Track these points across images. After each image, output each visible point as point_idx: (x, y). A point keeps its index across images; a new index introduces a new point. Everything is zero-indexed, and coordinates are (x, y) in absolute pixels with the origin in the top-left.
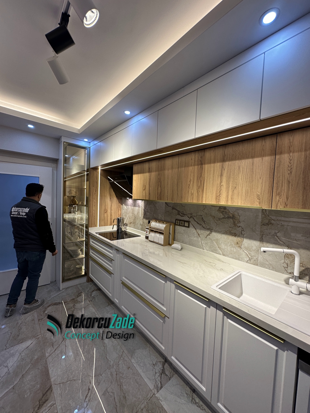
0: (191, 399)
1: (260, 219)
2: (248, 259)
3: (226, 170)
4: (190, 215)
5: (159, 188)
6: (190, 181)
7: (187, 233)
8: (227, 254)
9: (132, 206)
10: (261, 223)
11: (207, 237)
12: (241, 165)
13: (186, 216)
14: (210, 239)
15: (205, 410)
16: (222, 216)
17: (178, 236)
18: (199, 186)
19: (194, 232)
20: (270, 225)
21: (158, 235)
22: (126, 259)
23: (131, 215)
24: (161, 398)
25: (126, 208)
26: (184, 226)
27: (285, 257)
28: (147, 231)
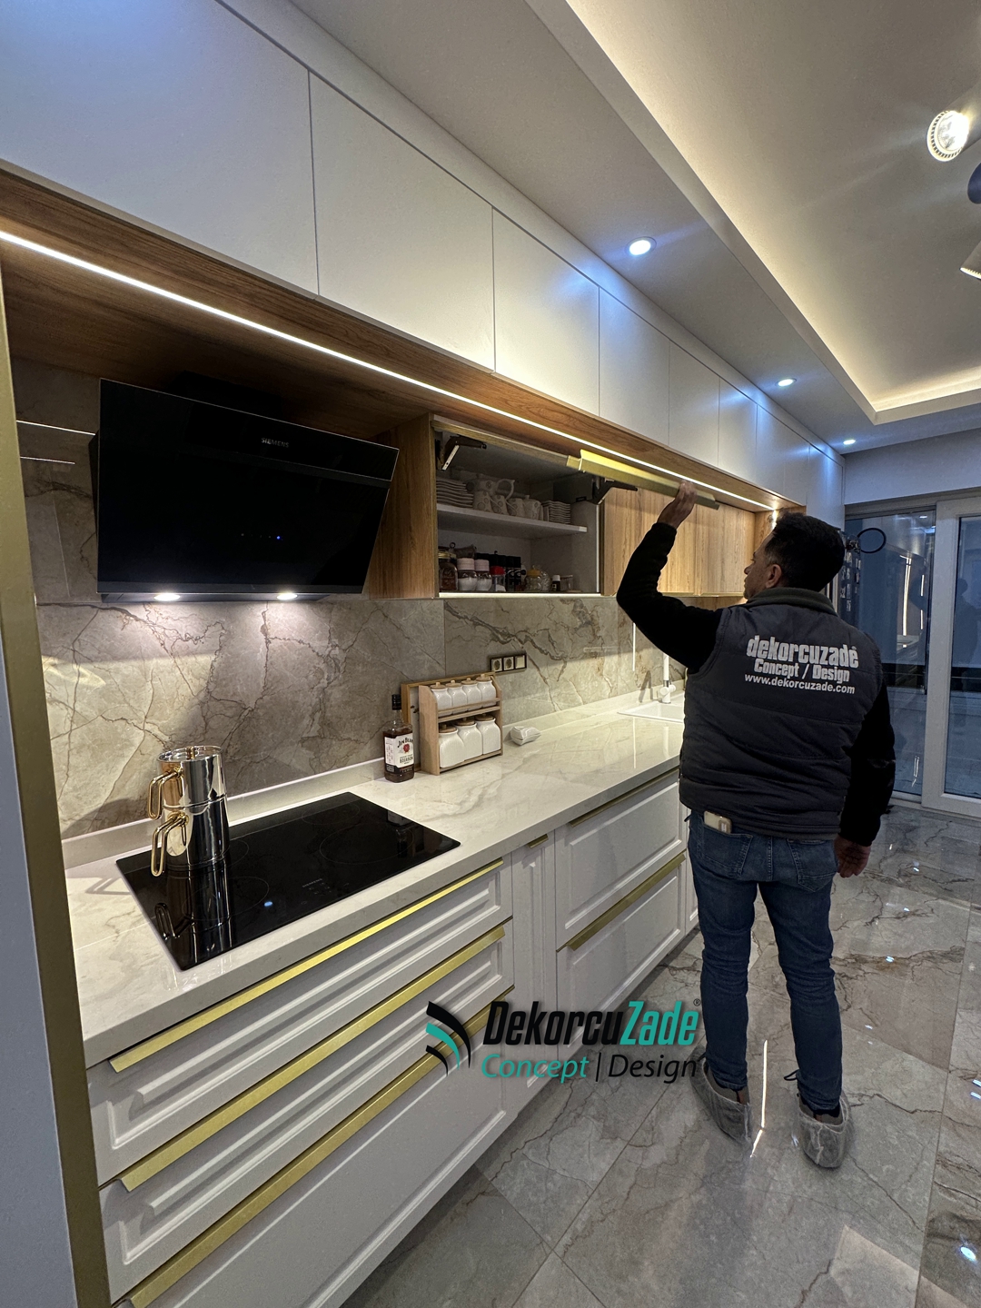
2: (610, 691)
4: (524, 634)
7: (520, 687)
8: (589, 697)
10: (618, 623)
11: (558, 678)
13: (515, 639)
14: (565, 680)
19: (535, 676)
26: (514, 670)
28: (408, 745)
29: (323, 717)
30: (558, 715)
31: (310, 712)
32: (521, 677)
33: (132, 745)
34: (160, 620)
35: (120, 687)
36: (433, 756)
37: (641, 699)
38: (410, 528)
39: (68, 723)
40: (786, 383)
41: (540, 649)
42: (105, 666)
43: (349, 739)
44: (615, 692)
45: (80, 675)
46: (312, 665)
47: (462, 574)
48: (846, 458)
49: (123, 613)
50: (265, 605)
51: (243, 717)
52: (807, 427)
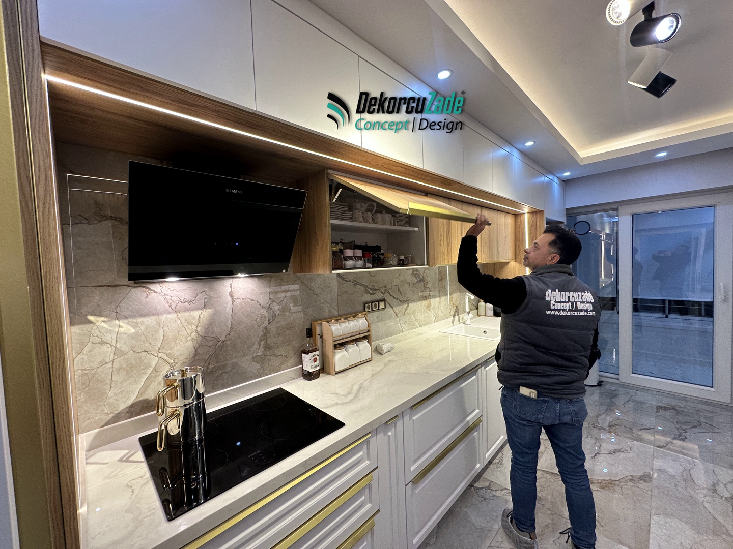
4: (384, 288)
7: (382, 320)
8: (422, 323)
10: (438, 279)
13: (379, 292)
14: (408, 314)
16: (416, 281)
19: (391, 312)
26: (378, 310)
28: (316, 358)
29: (266, 343)
30: (405, 334)
31: (258, 341)
32: (382, 313)
33: (151, 366)
34: (169, 291)
35: (144, 332)
36: (331, 364)
37: (453, 322)
38: (316, 233)
39: (112, 355)
40: (530, 144)
41: (393, 297)
42: (135, 321)
43: (281, 355)
44: (438, 319)
45: (119, 326)
46: (259, 313)
47: (346, 259)
48: (565, 182)
49: (146, 289)
50: (232, 279)
51: (217, 346)
52: (543, 167)
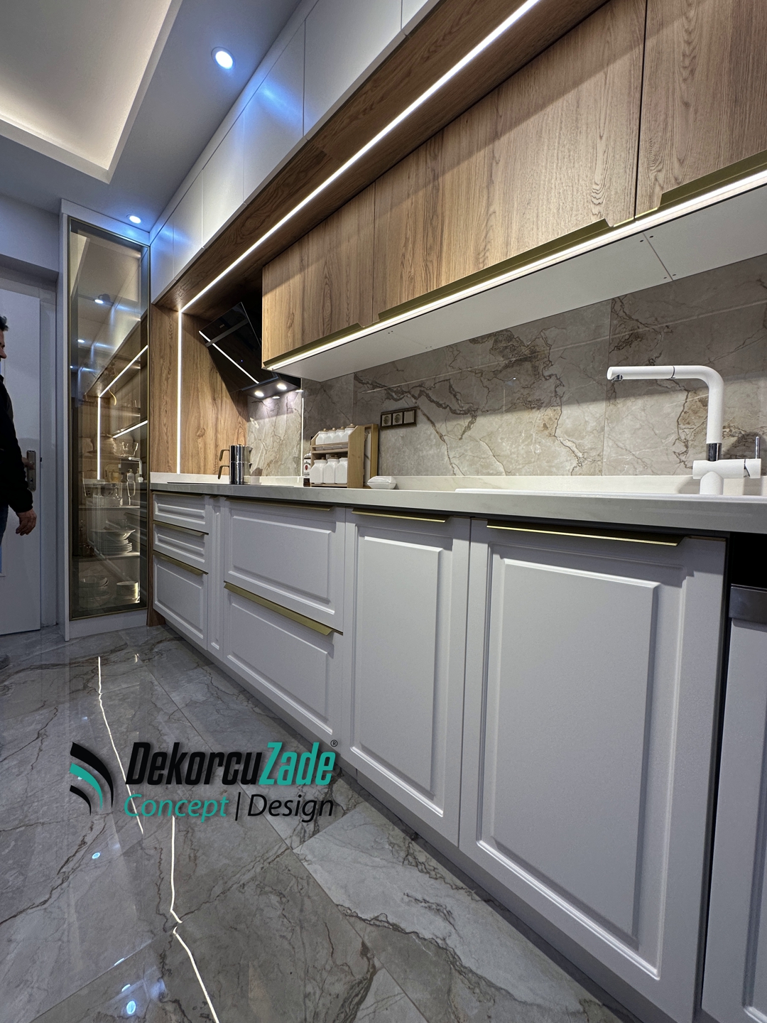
0: (403, 854)
1: (606, 336)
2: (575, 463)
3: (501, 163)
4: (419, 388)
5: (328, 304)
6: (406, 245)
7: (411, 442)
8: (518, 467)
9: (272, 416)
10: (610, 344)
11: (462, 436)
12: (544, 126)
13: (409, 396)
14: (472, 439)
15: (443, 878)
16: (502, 361)
17: (386, 459)
18: (429, 246)
19: (429, 432)
20: (635, 343)
21: (332, 462)
22: (237, 515)
23: (269, 440)
24: (309, 857)
25: (257, 426)
26: (403, 425)
27: (678, 424)
28: (307, 466)
41: (438, 403)
